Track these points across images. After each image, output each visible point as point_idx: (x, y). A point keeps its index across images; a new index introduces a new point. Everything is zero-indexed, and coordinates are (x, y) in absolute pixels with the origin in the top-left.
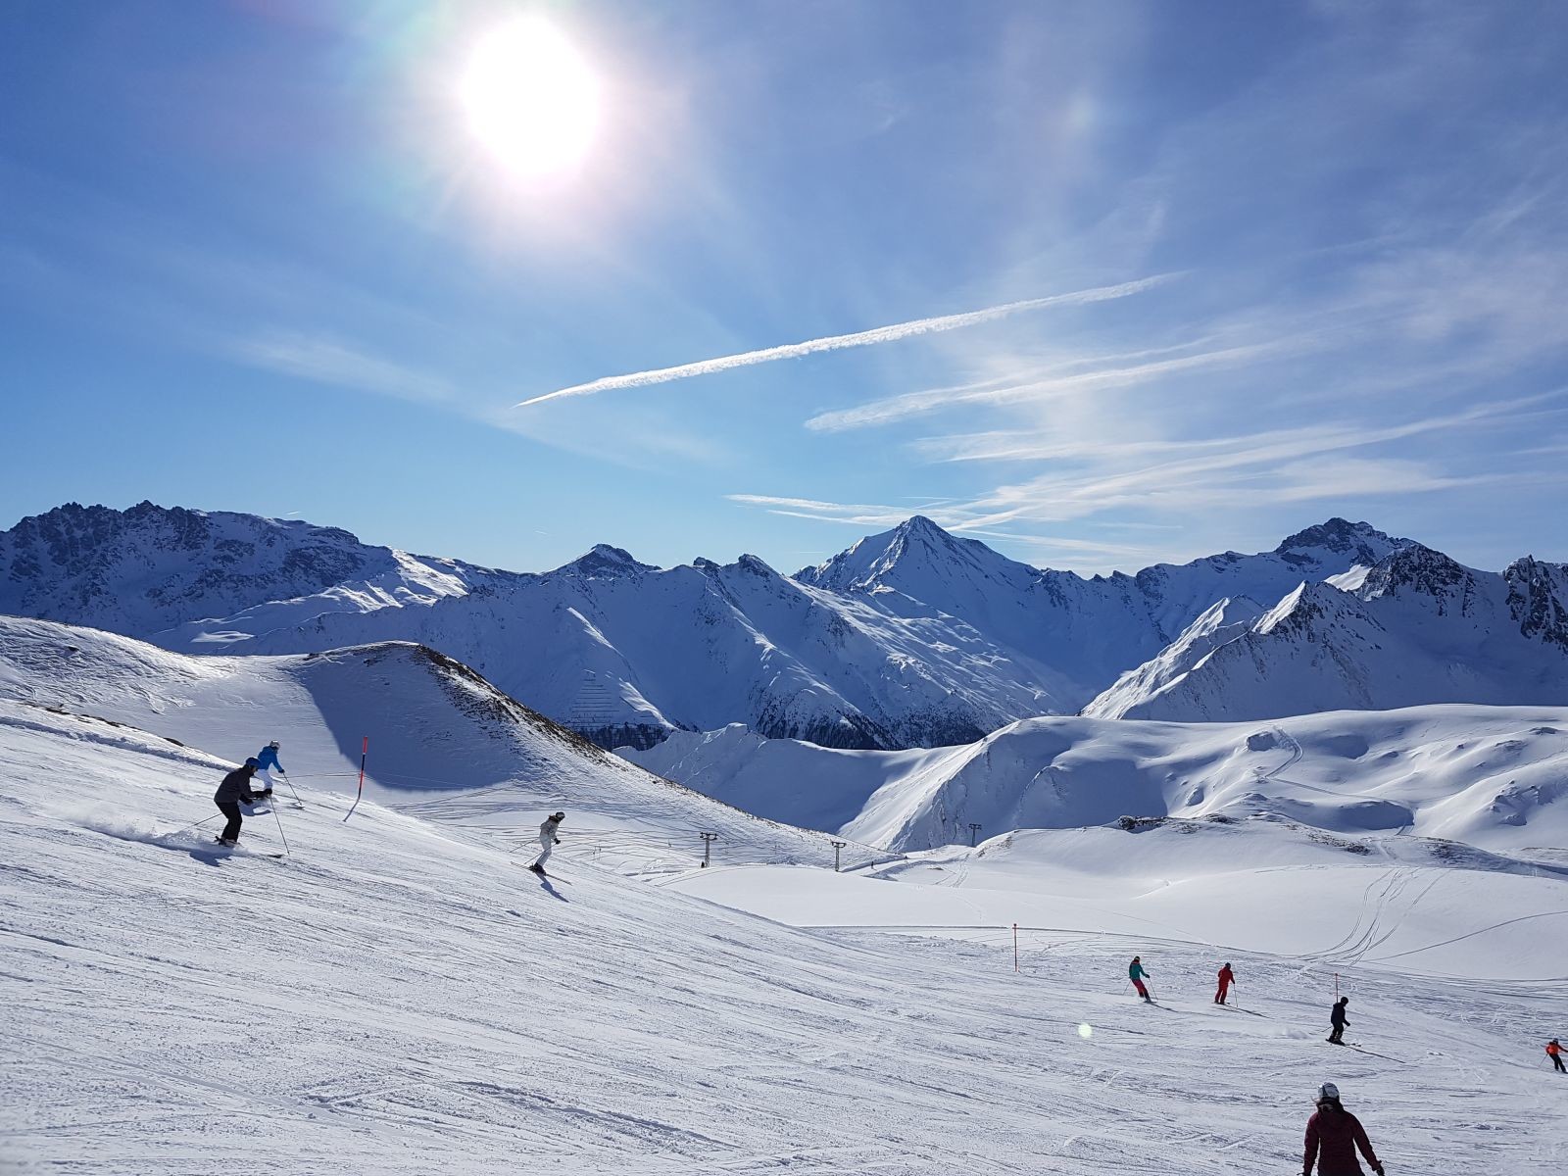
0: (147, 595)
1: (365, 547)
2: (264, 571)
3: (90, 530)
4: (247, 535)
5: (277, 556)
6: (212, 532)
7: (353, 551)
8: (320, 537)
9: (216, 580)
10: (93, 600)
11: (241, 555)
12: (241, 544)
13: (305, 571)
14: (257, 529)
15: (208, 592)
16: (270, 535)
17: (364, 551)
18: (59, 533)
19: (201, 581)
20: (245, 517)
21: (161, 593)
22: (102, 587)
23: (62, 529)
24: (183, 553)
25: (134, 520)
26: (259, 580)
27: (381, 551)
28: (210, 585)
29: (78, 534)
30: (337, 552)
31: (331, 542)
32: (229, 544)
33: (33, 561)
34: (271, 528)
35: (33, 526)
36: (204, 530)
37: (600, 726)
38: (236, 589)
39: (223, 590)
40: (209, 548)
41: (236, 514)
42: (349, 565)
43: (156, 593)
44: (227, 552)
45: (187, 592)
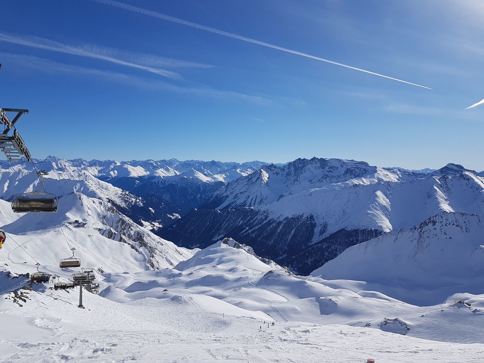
0: (309, 181)
1: (370, 166)
2: (339, 175)
3: (302, 165)
4: (337, 164)
5: (343, 171)
6: (329, 164)
7: (365, 168)
8: (357, 165)
9: (326, 177)
10: (296, 182)
11: (335, 170)
12: (335, 167)
13: (350, 174)
14: (340, 163)
15: (324, 180)
16: (343, 164)
17: (370, 168)
18: (296, 166)
19: (323, 177)
20: (338, 159)
21: (312, 181)
22: (299, 180)
23: (297, 164)
24: (321, 170)
25: (311, 162)
26: (337, 177)
27: (374, 168)
28: (325, 178)
29: (300, 165)
30: (361, 168)
31: (360, 166)
32: (331, 167)
33: (290, 173)
34: (344, 163)
35: (291, 164)
36: (327, 164)
37: (364, 228)
38: (330, 180)
39: (327, 180)
40: (327, 169)
41: (336, 159)
42: (364, 172)
43: (310, 181)
44: (331, 170)
45: (318, 180)
